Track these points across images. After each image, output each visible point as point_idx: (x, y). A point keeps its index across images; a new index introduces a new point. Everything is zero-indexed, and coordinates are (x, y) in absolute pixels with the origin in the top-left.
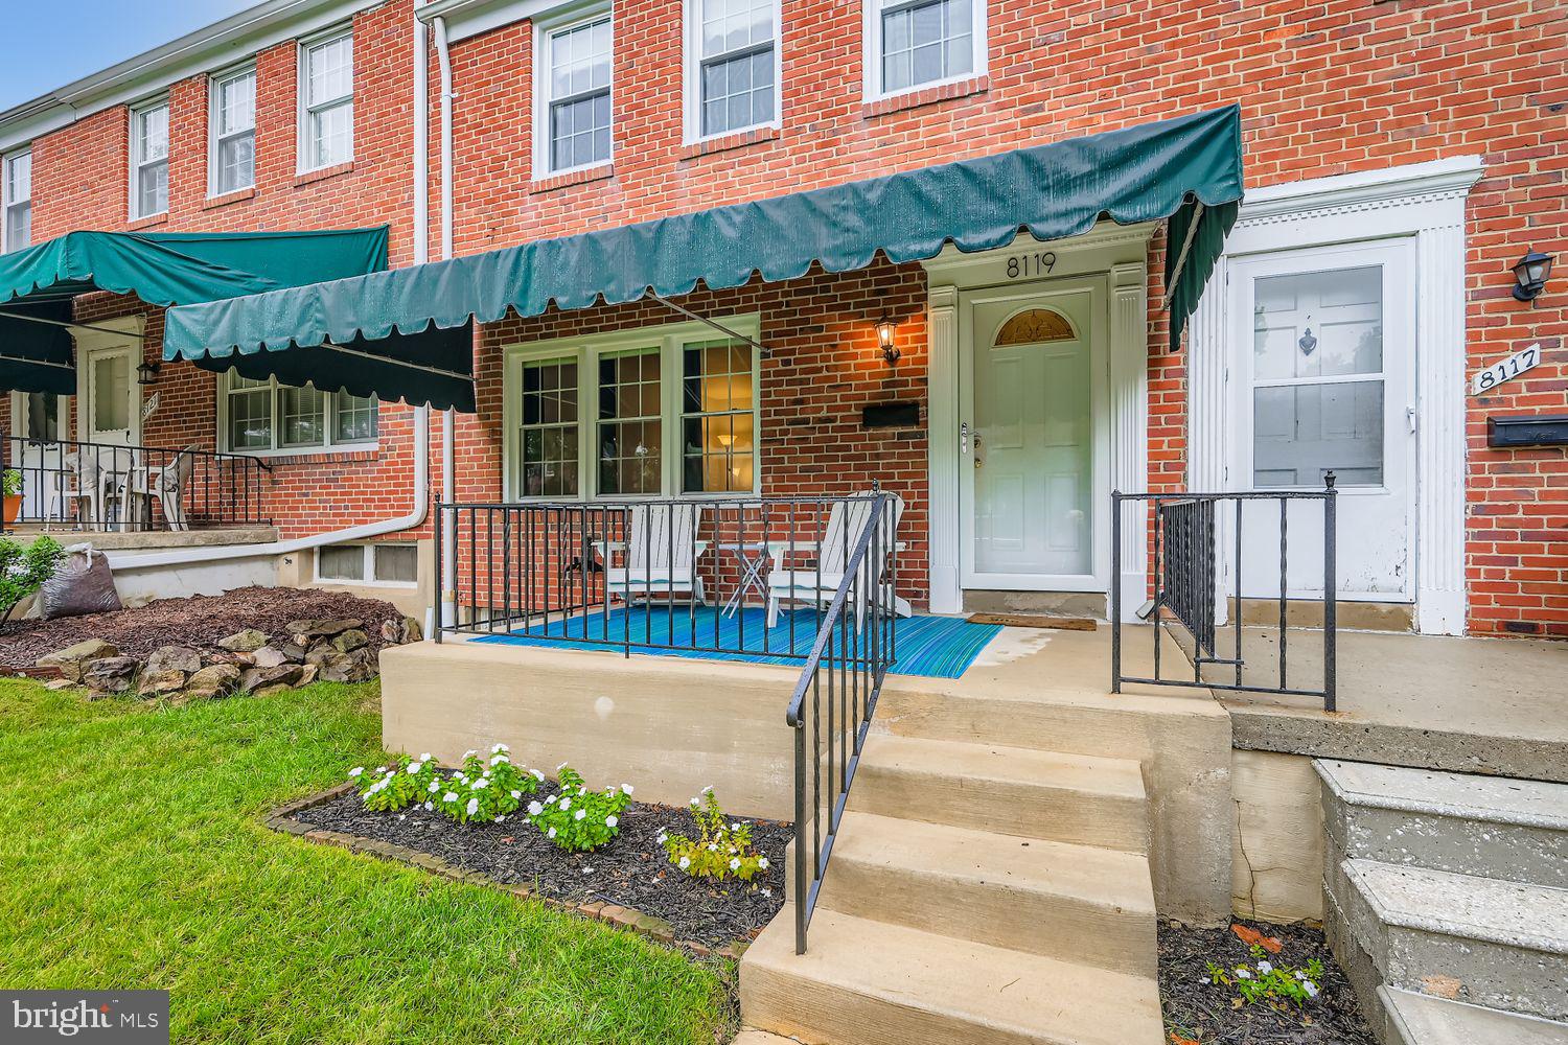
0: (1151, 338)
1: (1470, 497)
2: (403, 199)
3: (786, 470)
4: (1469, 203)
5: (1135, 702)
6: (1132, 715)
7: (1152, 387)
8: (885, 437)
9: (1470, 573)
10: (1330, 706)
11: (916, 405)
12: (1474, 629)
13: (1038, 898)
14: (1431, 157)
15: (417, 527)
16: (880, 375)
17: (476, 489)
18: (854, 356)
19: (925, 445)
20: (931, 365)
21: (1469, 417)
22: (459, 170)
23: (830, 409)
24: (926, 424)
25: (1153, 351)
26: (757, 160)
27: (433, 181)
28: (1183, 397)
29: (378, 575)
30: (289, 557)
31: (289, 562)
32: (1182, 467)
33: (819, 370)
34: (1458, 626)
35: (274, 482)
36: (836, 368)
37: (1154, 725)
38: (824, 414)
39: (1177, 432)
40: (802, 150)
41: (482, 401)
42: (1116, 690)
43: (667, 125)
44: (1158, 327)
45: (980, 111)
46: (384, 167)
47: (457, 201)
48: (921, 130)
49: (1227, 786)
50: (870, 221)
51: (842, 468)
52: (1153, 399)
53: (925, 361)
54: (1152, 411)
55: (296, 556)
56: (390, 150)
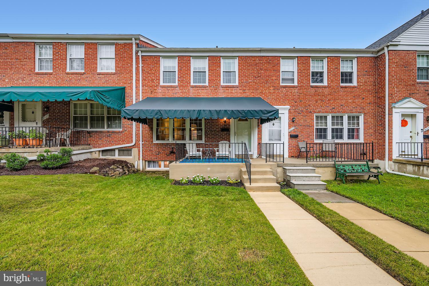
0: (258, 123)
1: (289, 143)
2: (129, 82)
3: (208, 137)
4: (289, 111)
5: (268, 163)
6: (269, 164)
7: (258, 129)
8: (224, 133)
9: (289, 151)
10: (283, 163)
11: (229, 129)
12: (289, 157)
13: (267, 178)
14: (285, 105)
15: (133, 146)
16: (223, 124)
17: (147, 139)
18: (220, 121)
19: (230, 134)
20: (231, 123)
21: (289, 134)
22: (143, 80)
23: (216, 129)
24: (230, 131)
25: (258, 124)
26: (204, 90)
27: (137, 80)
28: (261, 130)
29: (119, 155)
30: (96, 152)
31: (96, 153)
32: (261, 139)
33: (214, 123)
34: (288, 157)
35: (90, 136)
36: (217, 123)
37: (271, 165)
38: (215, 129)
39: (261, 134)
40: (212, 90)
41: (148, 123)
42: (266, 162)
43: (188, 81)
44: (259, 121)
45: (237, 89)
46: (124, 75)
47: (143, 86)
48: (229, 90)
49: (277, 170)
50: (245, 114)
51: (217, 137)
52: (258, 130)
53: (230, 123)
54: (258, 131)
55: (98, 152)
56: (126, 72)
